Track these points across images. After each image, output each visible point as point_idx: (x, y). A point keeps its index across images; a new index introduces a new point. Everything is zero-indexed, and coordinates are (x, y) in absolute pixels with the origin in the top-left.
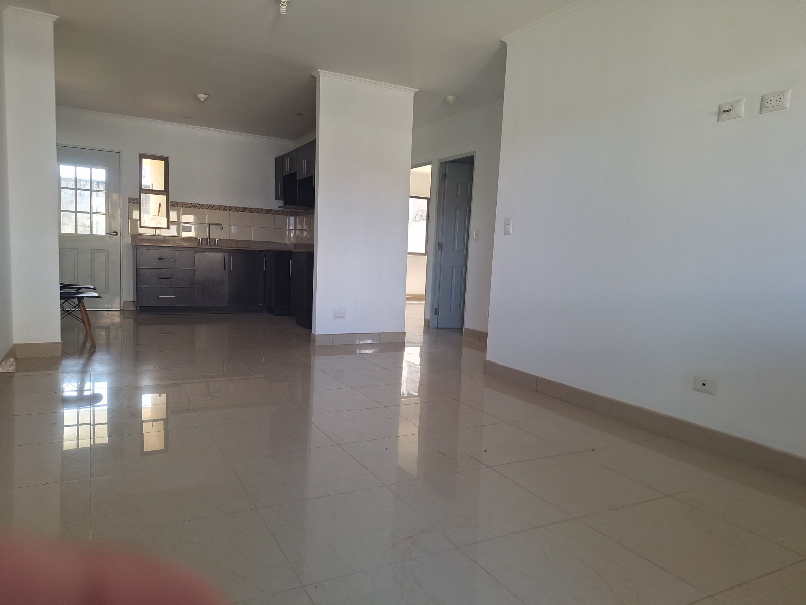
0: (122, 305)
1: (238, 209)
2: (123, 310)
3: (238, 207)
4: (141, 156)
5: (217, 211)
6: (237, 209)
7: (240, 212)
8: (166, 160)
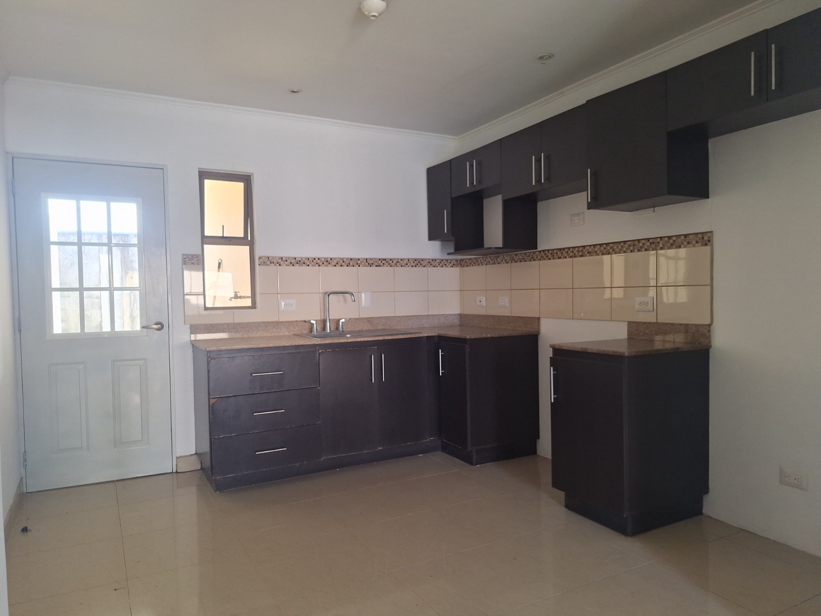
0: (175, 463)
1: (371, 262)
2: (177, 472)
3: (370, 259)
4: (204, 175)
5: (338, 268)
6: (369, 263)
7: (374, 268)
8: (246, 180)
